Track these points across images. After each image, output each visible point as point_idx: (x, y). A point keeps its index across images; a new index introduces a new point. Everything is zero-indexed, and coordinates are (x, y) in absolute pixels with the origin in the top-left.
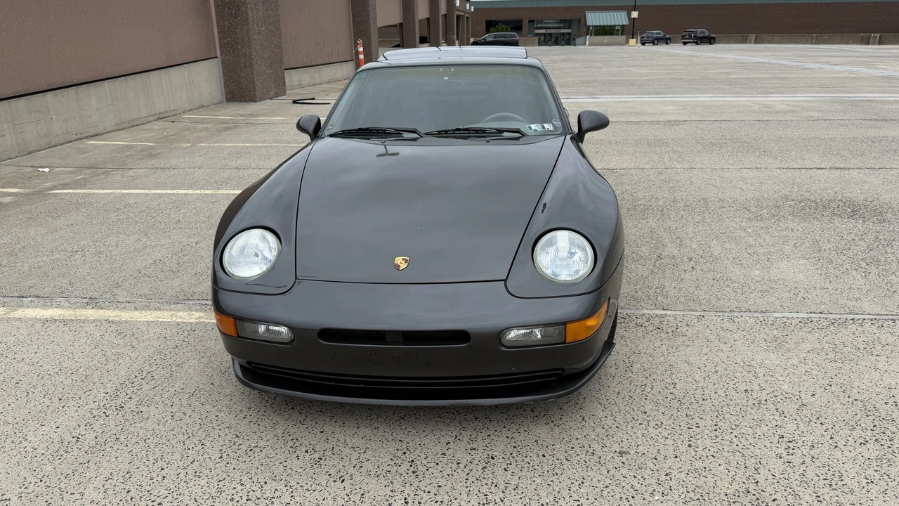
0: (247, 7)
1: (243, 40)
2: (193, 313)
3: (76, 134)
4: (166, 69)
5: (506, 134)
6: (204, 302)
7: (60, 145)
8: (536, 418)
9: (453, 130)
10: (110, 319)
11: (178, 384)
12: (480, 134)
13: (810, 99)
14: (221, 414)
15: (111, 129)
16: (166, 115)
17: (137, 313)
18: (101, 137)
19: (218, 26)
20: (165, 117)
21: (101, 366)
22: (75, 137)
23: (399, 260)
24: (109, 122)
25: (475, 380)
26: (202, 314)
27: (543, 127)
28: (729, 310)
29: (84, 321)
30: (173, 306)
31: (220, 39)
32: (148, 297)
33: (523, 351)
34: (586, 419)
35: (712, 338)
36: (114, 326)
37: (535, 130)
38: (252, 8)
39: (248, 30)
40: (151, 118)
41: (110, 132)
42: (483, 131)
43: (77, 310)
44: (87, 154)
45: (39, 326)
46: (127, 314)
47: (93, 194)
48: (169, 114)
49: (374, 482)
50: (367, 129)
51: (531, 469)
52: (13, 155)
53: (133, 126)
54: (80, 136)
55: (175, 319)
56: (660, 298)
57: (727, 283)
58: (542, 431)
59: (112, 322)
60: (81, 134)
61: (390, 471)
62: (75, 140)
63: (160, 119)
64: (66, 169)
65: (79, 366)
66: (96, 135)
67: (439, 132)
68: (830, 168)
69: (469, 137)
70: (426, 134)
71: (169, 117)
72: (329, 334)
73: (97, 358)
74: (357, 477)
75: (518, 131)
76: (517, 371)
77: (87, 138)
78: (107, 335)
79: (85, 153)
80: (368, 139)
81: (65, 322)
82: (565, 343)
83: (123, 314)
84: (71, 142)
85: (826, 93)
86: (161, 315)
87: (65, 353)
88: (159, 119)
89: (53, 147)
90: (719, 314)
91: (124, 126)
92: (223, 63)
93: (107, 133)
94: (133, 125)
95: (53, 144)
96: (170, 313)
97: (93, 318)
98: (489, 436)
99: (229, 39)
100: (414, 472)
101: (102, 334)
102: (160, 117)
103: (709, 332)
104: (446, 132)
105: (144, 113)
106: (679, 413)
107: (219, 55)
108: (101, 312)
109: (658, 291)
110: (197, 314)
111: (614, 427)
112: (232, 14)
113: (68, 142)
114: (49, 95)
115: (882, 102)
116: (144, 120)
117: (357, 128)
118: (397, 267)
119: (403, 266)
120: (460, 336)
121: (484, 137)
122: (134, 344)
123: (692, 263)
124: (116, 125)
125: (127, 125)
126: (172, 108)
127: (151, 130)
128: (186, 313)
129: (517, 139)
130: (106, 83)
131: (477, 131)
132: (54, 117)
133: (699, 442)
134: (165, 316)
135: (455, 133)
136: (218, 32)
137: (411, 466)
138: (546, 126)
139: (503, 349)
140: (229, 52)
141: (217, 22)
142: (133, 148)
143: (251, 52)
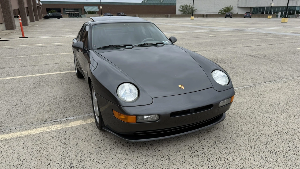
2: (56, 125)
9: (143, 44)
10: (19, 136)
14: (117, 156)
17: (29, 131)
23: (180, 86)
27: (166, 42)
30: (43, 125)
32: (25, 124)
42: (152, 44)
46: (25, 133)
50: (113, 46)
55: (50, 129)
67: (138, 45)
69: (148, 46)
70: (135, 46)
73: (34, 152)
75: (161, 43)
76: (219, 114)
80: (113, 49)
82: (230, 103)
83: (22, 133)
86: (42, 129)
96: (47, 127)
104: (141, 45)
117: (108, 45)
118: (182, 89)
119: (183, 88)
129: (162, 46)
131: (150, 44)
135: (143, 45)
139: (219, 108)
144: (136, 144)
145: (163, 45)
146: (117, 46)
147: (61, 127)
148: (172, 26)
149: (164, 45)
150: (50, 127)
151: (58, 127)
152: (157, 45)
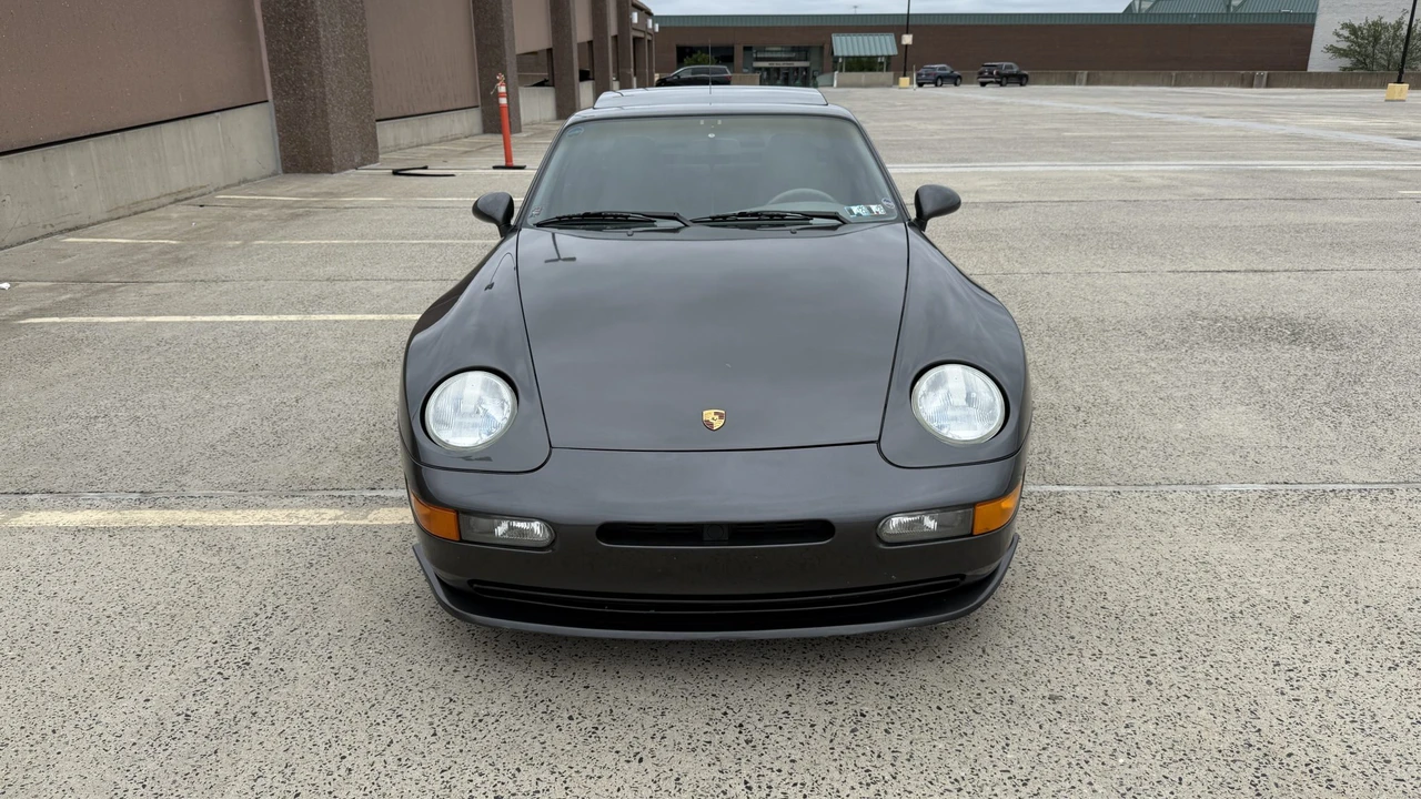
0: (316, 21)
1: (311, 74)
2: (323, 510)
3: (45, 227)
4: (187, 120)
5: (816, 221)
6: (337, 493)
7: (19, 244)
8: (913, 654)
10: (186, 524)
11: (330, 624)
12: (776, 220)
13: (1191, 168)
14: (416, 668)
15: (100, 217)
16: (188, 195)
17: (229, 514)
18: (86, 232)
19: (269, 52)
20: (186, 199)
21: (192, 600)
22: (42, 232)
23: (709, 415)
24: (98, 208)
26: (339, 513)
27: (870, 210)
29: (142, 530)
30: (286, 501)
31: (273, 72)
32: (240, 488)
35: (1141, 524)
36: (196, 535)
37: (859, 215)
38: (324, 23)
39: (319, 58)
40: (164, 200)
41: (99, 223)
42: (782, 216)
43: (126, 512)
44: (69, 260)
45: (66, 540)
46: (213, 516)
47: (97, 323)
48: (193, 193)
50: (599, 215)
53: (136, 213)
54: (50, 230)
55: (295, 521)
56: (1048, 468)
57: (1141, 443)
58: (926, 672)
59: (192, 529)
60: (52, 226)
61: (710, 742)
62: (43, 237)
63: (179, 201)
64: (38, 284)
65: (155, 601)
66: (77, 228)
67: (714, 219)
68: (1245, 271)
69: (759, 226)
70: (694, 222)
71: (192, 197)
72: (613, 531)
73: (182, 587)
74: (661, 753)
75: (835, 217)
76: (899, 581)
77: (61, 232)
78: (189, 551)
79: (64, 257)
80: (600, 230)
82: (971, 535)
83: (205, 515)
84: (36, 239)
85: (1210, 159)
86: (270, 516)
87: (125, 581)
88: (177, 201)
89: (6, 247)
91: (121, 212)
92: (277, 111)
93: (94, 224)
94: (136, 211)
95: (7, 243)
96: (286, 512)
97: (156, 524)
99: (287, 72)
100: (747, 742)
101: (179, 548)
102: (180, 197)
103: (1134, 516)
104: (725, 218)
105: (154, 192)
106: (1121, 636)
107: (270, 97)
108: (168, 514)
109: (1044, 457)
110: (331, 513)
112: (291, 31)
113: (31, 240)
115: (1294, 172)
116: (155, 203)
118: (708, 425)
119: (718, 424)
120: (819, 528)
121: (783, 225)
122: (239, 563)
123: (1081, 414)
124: (109, 211)
125: (127, 212)
126: (199, 184)
127: (169, 219)
128: (311, 511)
129: (834, 228)
130: (91, 143)
131: (772, 216)
132: (8, 198)
133: (1161, 677)
134: (278, 517)
135: (736, 220)
136: (269, 61)
137: (740, 732)
138: (874, 208)
139: (881, 546)
140: (287, 93)
141: (268, 45)
142: (144, 248)
143: (324, 94)
144: (519, 639)
145: (839, 226)
146: (616, 216)
147: (337, 518)
148: (1231, 133)
149: (844, 223)
150: (302, 512)
151: (328, 516)
152: (811, 221)
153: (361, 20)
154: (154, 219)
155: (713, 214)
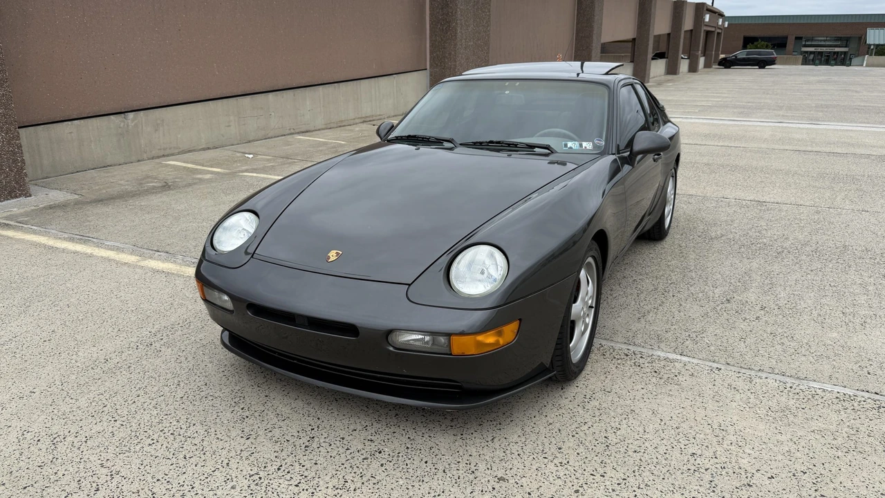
0: (457, 24)
1: (450, 54)
3: (290, 129)
4: (376, 79)
5: (537, 150)
7: (275, 137)
9: (486, 142)
12: (511, 147)
14: (210, 365)
15: (320, 127)
16: (371, 119)
18: (307, 134)
19: (431, 41)
20: (370, 121)
21: (163, 311)
22: (288, 132)
23: (333, 253)
24: (320, 122)
25: (379, 375)
27: (581, 145)
28: (757, 369)
29: (180, 276)
31: (431, 53)
33: (408, 355)
34: (495, 440)
35: (708, 393)
37: (571, 148)
38: (461, 24)
39: (456, 45)
40: (357, 121)
41: (319, 130)
42: (515, 145)
44: (289, 147)
45: (149, 274)
47: (269, 179)
48: (374, 118)
49: (270, 446)
50: (415, 136)
51: (405, 470)
52: (236, 143)
53: (340, 127)
54: (292, 131)
57: (784, 340)
60: (294, 129)
61: (288, 441)
62: (288, 134)
63: (366, 122)
64: (264, 157)
65: (150, 308)
66: (307, 132)
67: (475, 144)
70: (461, 144)
71: (374, 120)
73: (166, 305)
74: (261, 439)
75: (547, 147)
76: (408, 374)
77: (298, 133)
78: (186, 289)
81: (168, 274)
82: (451, 354)
84: (285, 135)
87: (149, 297)
88: (364, 122)
89: (269, 138)
90: (744, 371)
91: (332, 125)
92: (431, 75)
93: (316, 130)
94: (341, 125)
95: (269, 135)
97: (187, 275)
98: (394, 433)
99: (438, 53)
100: (306, 447)
102: (366, 120)
103: (711, 386)
104: (481, 143)
105: (352, 115)
106: (595, 458)
107: (428, 67)
111: (517, 453)
112: (443, 29)
113: (282, 136)
114: (271, 95)
116: (352, 122)
117: (407, 135)
118: (327, 259)
119: (333, 259)
121: (517, 151)
123: (761, 312)
124: (326, 124)
125: (335, 126)
126: (378, 113)
127: (352, 131)
129: (545, 155)
130: (321, 88)
131: (509, 145)
132: (273, 114)
133: (590, 490)
135: (487, 145)
136: (430, 46)
137: (309, 441)
138: (585, 144)
139: (391, 349)
140: (437, 65)
141: (431, 37)
142: (327, 144)
143: (455, 65)
145: (548, 154)
146: (423, 138)
149: (552, 152)
152: (535, 150)
153: (487, 22)
154: (346, 130)
155: (475, 141)
